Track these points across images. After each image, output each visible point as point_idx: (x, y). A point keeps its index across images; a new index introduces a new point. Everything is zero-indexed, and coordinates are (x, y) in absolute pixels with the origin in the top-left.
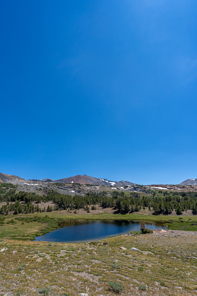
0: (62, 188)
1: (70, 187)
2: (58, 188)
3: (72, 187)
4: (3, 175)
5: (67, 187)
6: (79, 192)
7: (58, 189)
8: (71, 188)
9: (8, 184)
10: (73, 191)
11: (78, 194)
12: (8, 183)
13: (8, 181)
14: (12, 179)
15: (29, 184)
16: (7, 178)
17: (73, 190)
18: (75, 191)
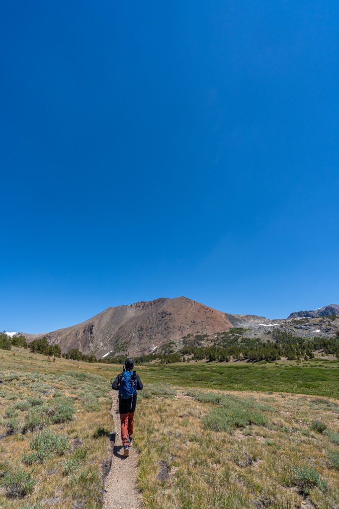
0: (301, 328)
1: (314, 324)
2: (295, 327)
3: (318, 324)
4: (233, 317)
5: (310, 325)
6: (327, 332)
7: (294, 329)
8: (316, 326)
9: (238, 329)
10: (318, 331)
11: (324, 335)
12: (239, 327)
13: (239, 324)
14: (245, 321)
15: (266, 324)
16: (238, 320)
17: (319, 329)
18: (322, 330)
